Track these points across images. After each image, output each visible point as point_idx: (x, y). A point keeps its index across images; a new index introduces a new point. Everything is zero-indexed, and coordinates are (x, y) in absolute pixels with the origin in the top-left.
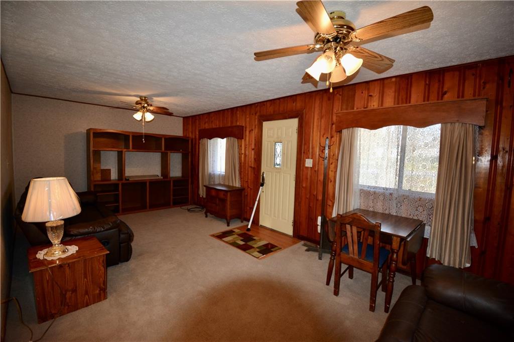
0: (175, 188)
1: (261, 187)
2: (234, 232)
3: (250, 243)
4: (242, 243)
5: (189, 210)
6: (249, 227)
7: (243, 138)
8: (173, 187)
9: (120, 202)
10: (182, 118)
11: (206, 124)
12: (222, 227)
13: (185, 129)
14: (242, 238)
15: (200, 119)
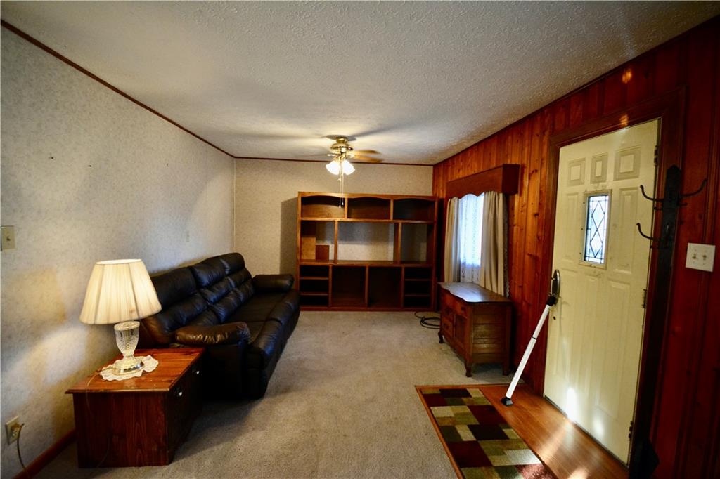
0: (406, 280)
1: (547, 306)
2: (468, 395)
3: (486, 446)
4: (466, 435)
5: (423, 321)
6: (509, 394)
7: (517, 192)
8: (406, 277)
9: (330, 292)
10: (432, 168)
11: (461, 171)
12: (452, 375)
13: (435, 186)
14: (474, 421)
15: (453, 164)
